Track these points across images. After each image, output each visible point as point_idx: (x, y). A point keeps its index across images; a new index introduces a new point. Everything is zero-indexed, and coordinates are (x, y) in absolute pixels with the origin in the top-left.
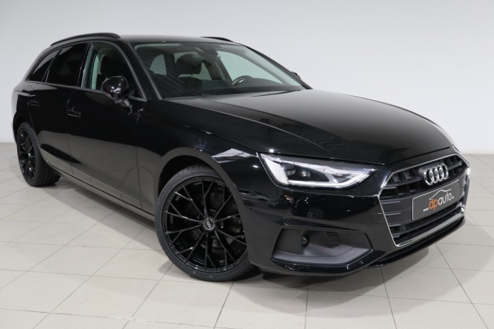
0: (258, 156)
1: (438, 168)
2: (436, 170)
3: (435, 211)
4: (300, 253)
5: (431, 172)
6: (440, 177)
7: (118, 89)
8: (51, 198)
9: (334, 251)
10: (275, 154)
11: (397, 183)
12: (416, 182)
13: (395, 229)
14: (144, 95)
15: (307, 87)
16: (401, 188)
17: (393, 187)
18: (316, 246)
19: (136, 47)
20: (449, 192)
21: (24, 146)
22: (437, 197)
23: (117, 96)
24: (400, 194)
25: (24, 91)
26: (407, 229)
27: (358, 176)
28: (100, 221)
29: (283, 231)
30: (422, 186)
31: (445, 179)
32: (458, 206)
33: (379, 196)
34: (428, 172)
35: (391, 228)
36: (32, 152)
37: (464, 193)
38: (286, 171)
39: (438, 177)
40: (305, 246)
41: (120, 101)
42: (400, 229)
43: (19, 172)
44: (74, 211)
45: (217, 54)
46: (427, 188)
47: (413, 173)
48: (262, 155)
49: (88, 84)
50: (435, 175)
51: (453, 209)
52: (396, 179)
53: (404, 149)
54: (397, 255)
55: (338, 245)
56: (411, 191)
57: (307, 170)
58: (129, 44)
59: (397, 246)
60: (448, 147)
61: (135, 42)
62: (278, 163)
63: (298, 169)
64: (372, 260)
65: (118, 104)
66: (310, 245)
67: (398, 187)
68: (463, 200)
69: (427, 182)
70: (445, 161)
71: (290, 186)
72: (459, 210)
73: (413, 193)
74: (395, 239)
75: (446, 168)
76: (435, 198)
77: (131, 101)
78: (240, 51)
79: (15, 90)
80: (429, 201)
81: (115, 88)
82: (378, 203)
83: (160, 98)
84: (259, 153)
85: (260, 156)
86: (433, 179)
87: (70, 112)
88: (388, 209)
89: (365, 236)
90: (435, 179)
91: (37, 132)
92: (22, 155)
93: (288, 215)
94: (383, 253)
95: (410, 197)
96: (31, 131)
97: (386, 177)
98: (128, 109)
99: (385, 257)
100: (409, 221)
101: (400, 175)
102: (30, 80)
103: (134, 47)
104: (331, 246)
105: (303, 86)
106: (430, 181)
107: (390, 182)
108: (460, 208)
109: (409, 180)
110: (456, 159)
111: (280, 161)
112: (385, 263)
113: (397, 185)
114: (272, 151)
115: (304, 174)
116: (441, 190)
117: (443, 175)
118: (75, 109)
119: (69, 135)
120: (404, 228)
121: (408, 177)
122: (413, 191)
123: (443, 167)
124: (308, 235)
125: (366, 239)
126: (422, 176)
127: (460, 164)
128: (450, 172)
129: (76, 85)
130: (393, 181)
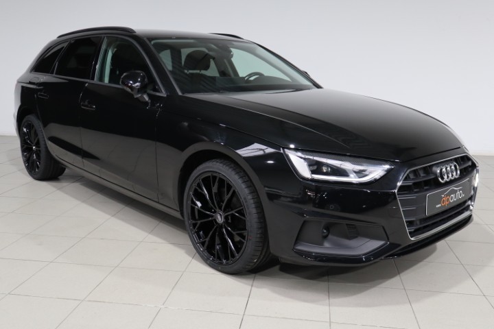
0: (282, 151)
1: (451, 167)
2: (448, 168)
3: (447, 207)
4: (320, 244)
5: (444, 170)
6: (452, 175)
7: (138, 84)
8: (58, 191)
9: (353, 243)
10: (296, 150)
11: (413, 179)
12: (431, 179)
13: (410, 223)
14: (163, 91)
15: (318, 87)
16: (416, 185)
17: (409, 183)
18: (335, 238)
19: (152, 42)
20: (460, 190)
21: (29, 139)
22: (449, 194)
23: (137, 91)
24: (415, 190)
25: (30, 83)
26: (421, 224)
27: (376, 172)
28: (113, 216)
29: (305, 222)
30: (435, 183)
31: (457, 177)
32: (467, 204)
33: (396, 191)
34: (441, 170)
35: (407, 222)
36: (38, 144)
37: (472, 192)
38: (310, 165)
39: (450, 175)
40: (325, 237)
41: (140, 95)
42: (415, 223)
43: (22, 165)
44: (84, 205)
45: (231, 52)
46: (440, 185)
47: (427, 170)
48: (286, 150)
49: (101, 78)
50: (448, 173)
51: (462, 207)
52: (412, 176)
53: (413, 148)
54: (411, 248)
55: (357, 237)
56: (425, 188)
57: (328, 165)
58: (145, 39)
59: (412, 239)
60: (459, 147)
61: (152, 38)
62: (301, 158)
63: (320, 164)
64: (388, 252)
65: (137, 98)
66: (330, 236)
67: (414, 184)
68: (472, 198)
69: (440, 179)
70: (456, 160)
71: (313, 180)
72: (467, 208)
73: (427, 190)
74: (410, 233)
75: (458, 167)
76: (447, 195)
77: (149, 96)
78: (251, 48)
79: (19, 82)
80: (442, 198)
81: (135, 83)
82: (395, 198)
83: (180, 94)
84: (283, 148)
85: (284, 151)
86: (446, 177)
87: (83, 105)
88: (404, 203)
89: (382, 230)
90: (448, 177)
91: (45, 125)
92: (26, 148)
93: (309, 208)
94: (399, 245)
95: (424, 193)
96: (37, 124)
97: (403, 174)
98: (146, 103)
99: (400, 250)
100: (423, 216)
101: (415, 172)
102: (35, 71)
103: (150, 41)
104: (350, 238)
105: (314, 85)
106: (443, 178)
107: (406, 179)
108: (469, 206)
109: (424, 177)
110: (466, 158)
111: (303, 156)
112: (399, 255)
113: (413, 182)
114: (292, 146)
115: (325, 169)
116: (452, 187)
117: (455, 174)
118: (89, 103)
119: (81, 128)
120: (418, 222)
121: (422, 175)
122: (427, 188)
123: (455, 166)
124: (328, 228)
125: (384, 233)
126: (435, 174)
127: (470, 163)
128: (460, 171)
129: (89, 79)
130: (409, 178)
